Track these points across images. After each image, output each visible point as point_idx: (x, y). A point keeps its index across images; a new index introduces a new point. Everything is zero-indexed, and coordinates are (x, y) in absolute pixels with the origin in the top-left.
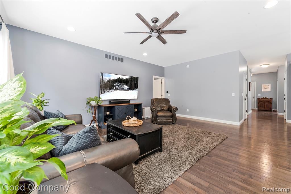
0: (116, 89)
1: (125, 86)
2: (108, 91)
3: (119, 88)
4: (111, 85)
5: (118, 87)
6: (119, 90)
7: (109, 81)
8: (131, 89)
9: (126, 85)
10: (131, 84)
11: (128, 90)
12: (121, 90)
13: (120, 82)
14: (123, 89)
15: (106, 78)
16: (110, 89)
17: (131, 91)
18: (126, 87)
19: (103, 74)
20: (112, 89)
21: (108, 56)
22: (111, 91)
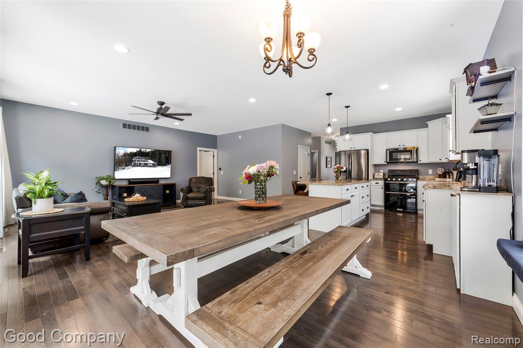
0: (135, 165)
1: (149, 161)
2: (123, 167)
3: (140, 164)
4: (128, 160)
5: (138, 162)
6: (140, 166)
7: (125, 155)
8: (159, 165)
9: (152, 159)
10: (160, 158)
11: (154, 166)
12: (143, 166)
13: (141, 156)
14: (146, 165)
15: (121, 151)
16: (127, 166)
17: (160, 168)
18: (151, 162)
19: (115, 147)
20: (130, 165)
21: (127, 126)
22: (127, 167)
